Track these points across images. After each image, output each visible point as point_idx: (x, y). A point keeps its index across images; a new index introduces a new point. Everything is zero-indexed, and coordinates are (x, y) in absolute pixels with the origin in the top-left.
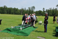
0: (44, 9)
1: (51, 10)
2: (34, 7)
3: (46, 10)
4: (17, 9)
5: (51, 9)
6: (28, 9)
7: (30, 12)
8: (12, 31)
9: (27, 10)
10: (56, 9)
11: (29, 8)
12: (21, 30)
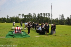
0: (8, 16)
5: (14, 16)
10: (18, 17)
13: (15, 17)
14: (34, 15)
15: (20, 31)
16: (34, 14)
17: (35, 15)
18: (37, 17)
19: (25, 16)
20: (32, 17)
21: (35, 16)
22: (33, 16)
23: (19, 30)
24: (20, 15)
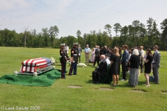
1: (94, 35)
2: (56, 29)
3: (85, 36)
4: (14, 31)
5: (94, 32)
6: (43, 32)
7: (46, 40)
8: (17, 81)
9: (40, 36)
10: (105, 33)
11: (44, 30)
12: (37, 76)
13: (97, 32)
14: (150, 26)
15: (33, 68)
16: (150, 21)
17: (155, 24)
18: (161, 31)
19: (125, 30)
20: (144, 31)
21: (155, 27)
22: (146, 28)
23: (31, 66)
24: (108, 26)
